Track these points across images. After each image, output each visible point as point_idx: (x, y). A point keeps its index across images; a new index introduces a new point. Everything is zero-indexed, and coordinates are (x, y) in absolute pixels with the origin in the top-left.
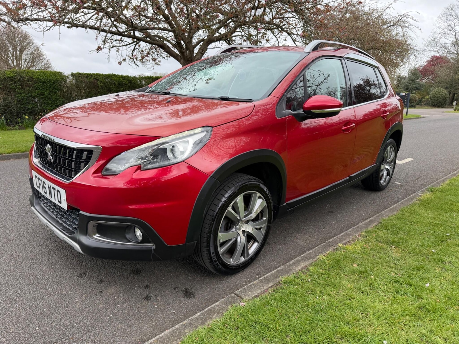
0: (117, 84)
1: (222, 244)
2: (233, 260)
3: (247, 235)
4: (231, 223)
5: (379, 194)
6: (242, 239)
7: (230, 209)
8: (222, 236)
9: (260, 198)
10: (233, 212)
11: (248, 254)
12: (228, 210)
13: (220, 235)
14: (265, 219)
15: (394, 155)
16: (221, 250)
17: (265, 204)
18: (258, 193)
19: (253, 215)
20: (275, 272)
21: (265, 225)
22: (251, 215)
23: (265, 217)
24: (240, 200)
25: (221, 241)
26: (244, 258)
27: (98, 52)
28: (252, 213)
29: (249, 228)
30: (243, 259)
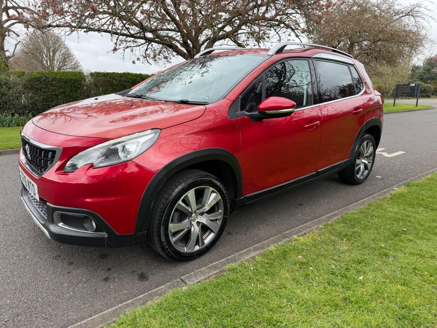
0: (131, 81)
1: (175, 234)
2: (186, 248)
3: (202, 226)
4: (183, 215)
5: (356, 188)
6: (196, 229)
7: (180, 202)
8: (173, 227)
9: (213, 192)
10: (184, 205)
11: (203, 243)
12: (179, 204)
13: (171, 225)
14: (221, 211)
15: (373, 150)
16: (173, 240)
17: (220, 198)
18: (210, 187)
19: (207, 208)
20: (224, 260)
21: (220, 217)
22: (205, 208)
23: (221, 210)
24: (191, 194)
25: (172, 231)
26: (199, 246)
27: (114, 53)
28: (205, 206)
29: (204, 220)
30: (197, 248)
